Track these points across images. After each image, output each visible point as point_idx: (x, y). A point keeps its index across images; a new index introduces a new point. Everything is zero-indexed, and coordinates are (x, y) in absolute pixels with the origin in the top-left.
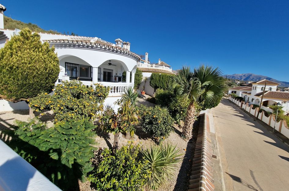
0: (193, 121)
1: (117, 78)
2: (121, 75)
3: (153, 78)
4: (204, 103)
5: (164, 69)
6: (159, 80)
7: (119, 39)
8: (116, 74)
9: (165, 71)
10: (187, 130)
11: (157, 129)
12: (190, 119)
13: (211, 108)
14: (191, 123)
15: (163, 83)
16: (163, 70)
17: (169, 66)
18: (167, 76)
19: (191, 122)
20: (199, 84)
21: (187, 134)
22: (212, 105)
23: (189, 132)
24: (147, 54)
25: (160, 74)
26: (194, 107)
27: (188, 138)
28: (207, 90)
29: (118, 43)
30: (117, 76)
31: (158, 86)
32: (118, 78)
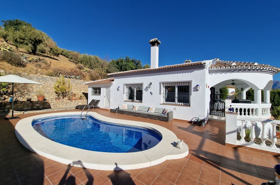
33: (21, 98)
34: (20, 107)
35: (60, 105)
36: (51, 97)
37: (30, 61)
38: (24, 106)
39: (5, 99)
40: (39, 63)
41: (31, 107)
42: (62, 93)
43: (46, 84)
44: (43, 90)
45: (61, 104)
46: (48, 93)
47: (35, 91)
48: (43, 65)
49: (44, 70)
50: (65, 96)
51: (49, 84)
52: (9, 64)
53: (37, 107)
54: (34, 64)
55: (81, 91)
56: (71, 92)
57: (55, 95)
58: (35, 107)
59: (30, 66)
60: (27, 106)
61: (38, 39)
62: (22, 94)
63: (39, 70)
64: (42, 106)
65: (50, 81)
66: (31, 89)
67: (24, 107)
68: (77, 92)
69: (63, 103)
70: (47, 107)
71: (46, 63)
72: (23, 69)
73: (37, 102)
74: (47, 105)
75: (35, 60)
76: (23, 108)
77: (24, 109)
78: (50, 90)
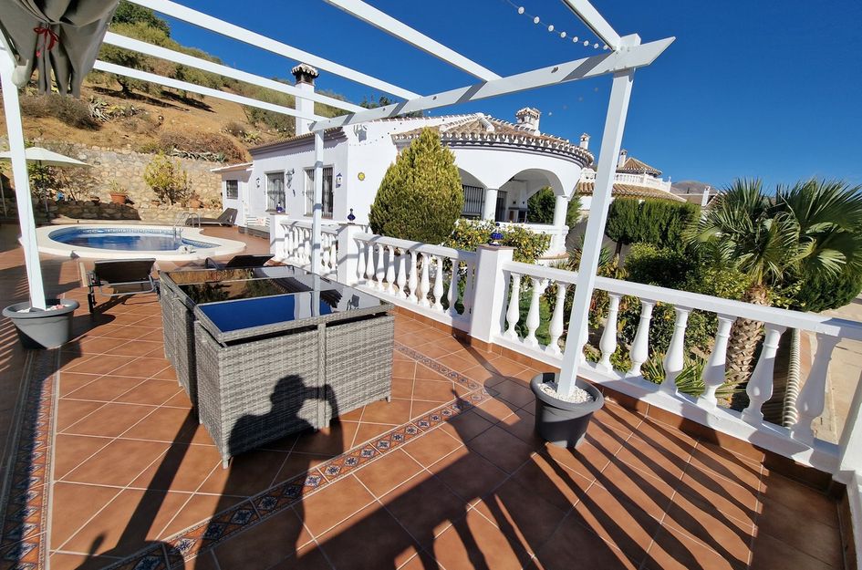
0: (756, 332)
1: (516, 213)
2: (525, 206)
3: (618, 212)
4: (798, 288)
5: (644, 185)
6: (637, 219)
7: (529, 110)
8: (514, 203)
9: (648, 189)
10: (733, 356)
11: (662, 334)
12: (747, 328)
13: (821, 310)
14: (748, 339)
15: (648, 227)
16: (640, 188)
17: (655, 171)
18: (664, 208)
19: (750, 334)
20: (795, 230)
21: (734, 366)
22: (826, 301)
23: (740, 363)
24: (587, 139)
25: (641, 201)
26: (763, 295)
27: (736, 378)
28: (819, 248)
29: (523, 120)
30: (518, 208)
31: (630, 235)
32: (518, 211)
33: (82, 195)
34: (75, 212)
35: (160, 216)
36: (142, 198)
37: (111, 114)
38: (83, 209)
39: (52, 195)
40: (134, 119)
41: (97, 214)
42: (169, 193)
43: (130, 169)
44: (124, 183)
45: (163, 214)
46: (136, 189)
47: (107, 182)
48: (142, 125)
49: (142, 136)
50: (178, 198)
51: (137, 168)
52: (61, 124)
53: (109, 214)
54: (121, 123)
55: (215, 189)
56: (191, 190)
57: (153, 195)
58: (104, 215)
59: (110, 127)
60: (90, 212)
61: (127, 56)
62: (83, 188)
63: (132, 137)
64: (120, 214)
65: (137, 163)
66: (98, 178)
67: (83, 212)
68: (205, 190)
69: (166, 212)
70: (130, 216)
71: (149, 120)
72: (95, 133)
73: (108, 206)
74: (130, 213)
75: (122, 112)
76: (81, 213)
77: (84, 215)
78: (141, 184)
